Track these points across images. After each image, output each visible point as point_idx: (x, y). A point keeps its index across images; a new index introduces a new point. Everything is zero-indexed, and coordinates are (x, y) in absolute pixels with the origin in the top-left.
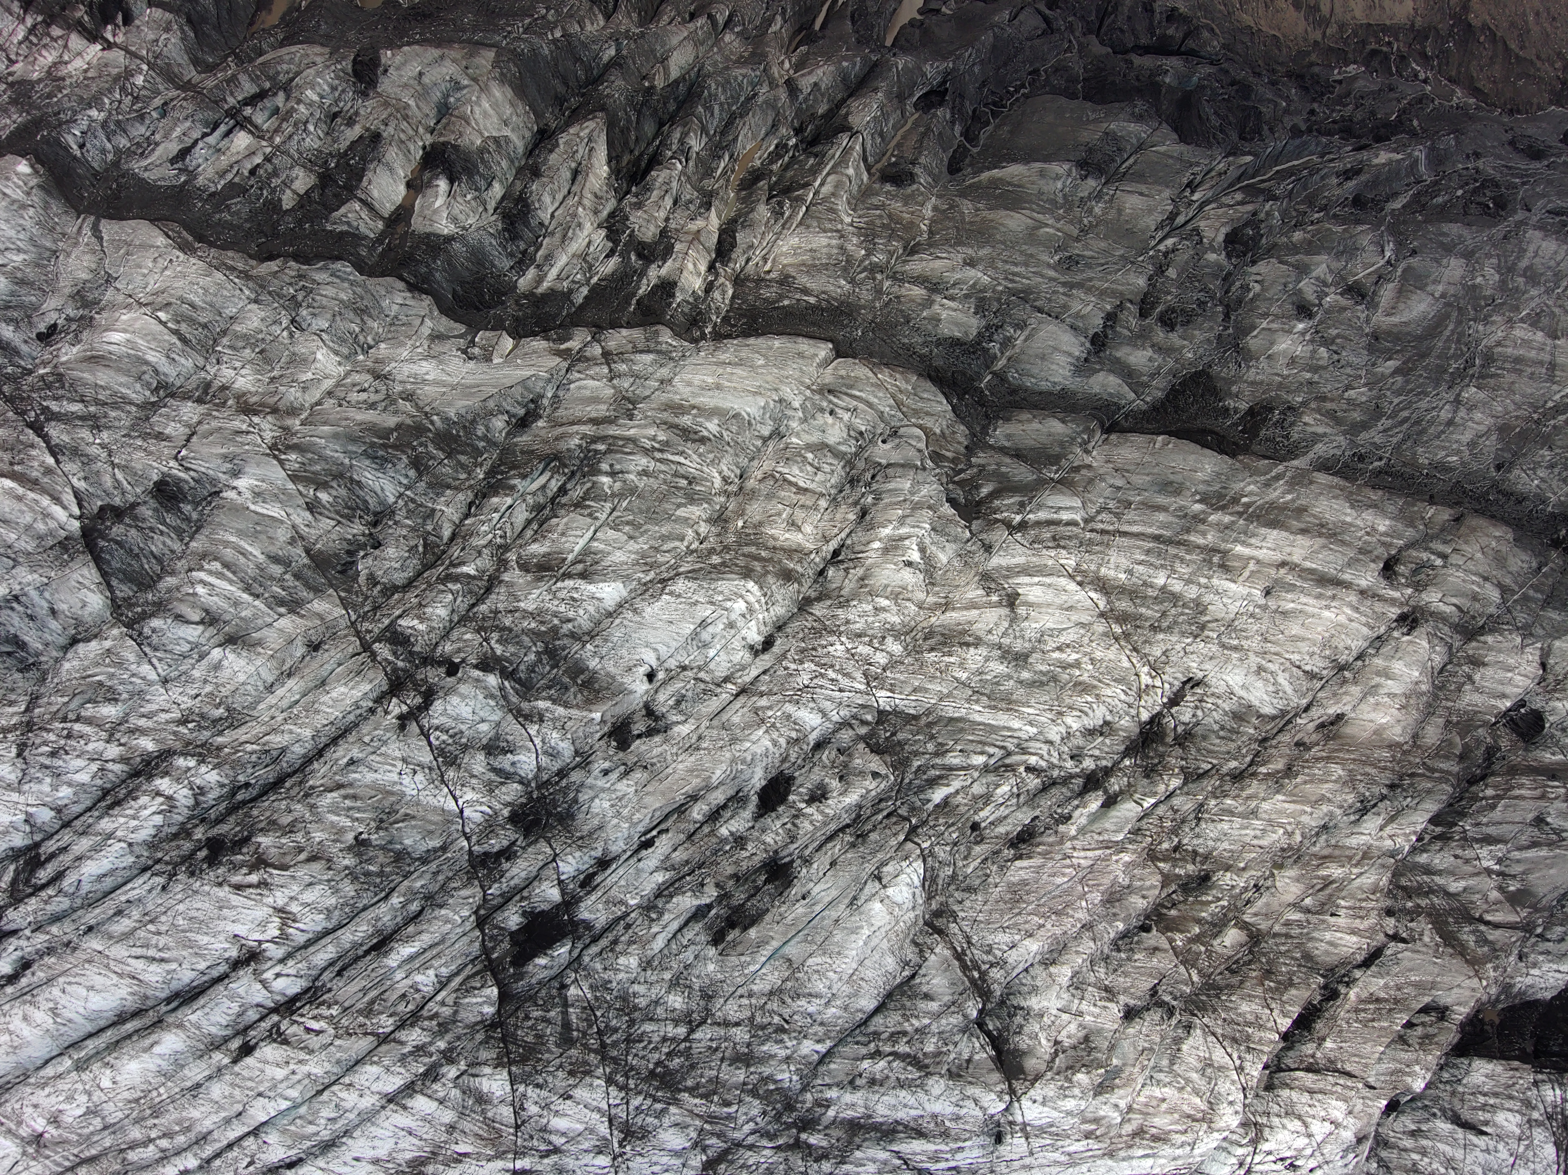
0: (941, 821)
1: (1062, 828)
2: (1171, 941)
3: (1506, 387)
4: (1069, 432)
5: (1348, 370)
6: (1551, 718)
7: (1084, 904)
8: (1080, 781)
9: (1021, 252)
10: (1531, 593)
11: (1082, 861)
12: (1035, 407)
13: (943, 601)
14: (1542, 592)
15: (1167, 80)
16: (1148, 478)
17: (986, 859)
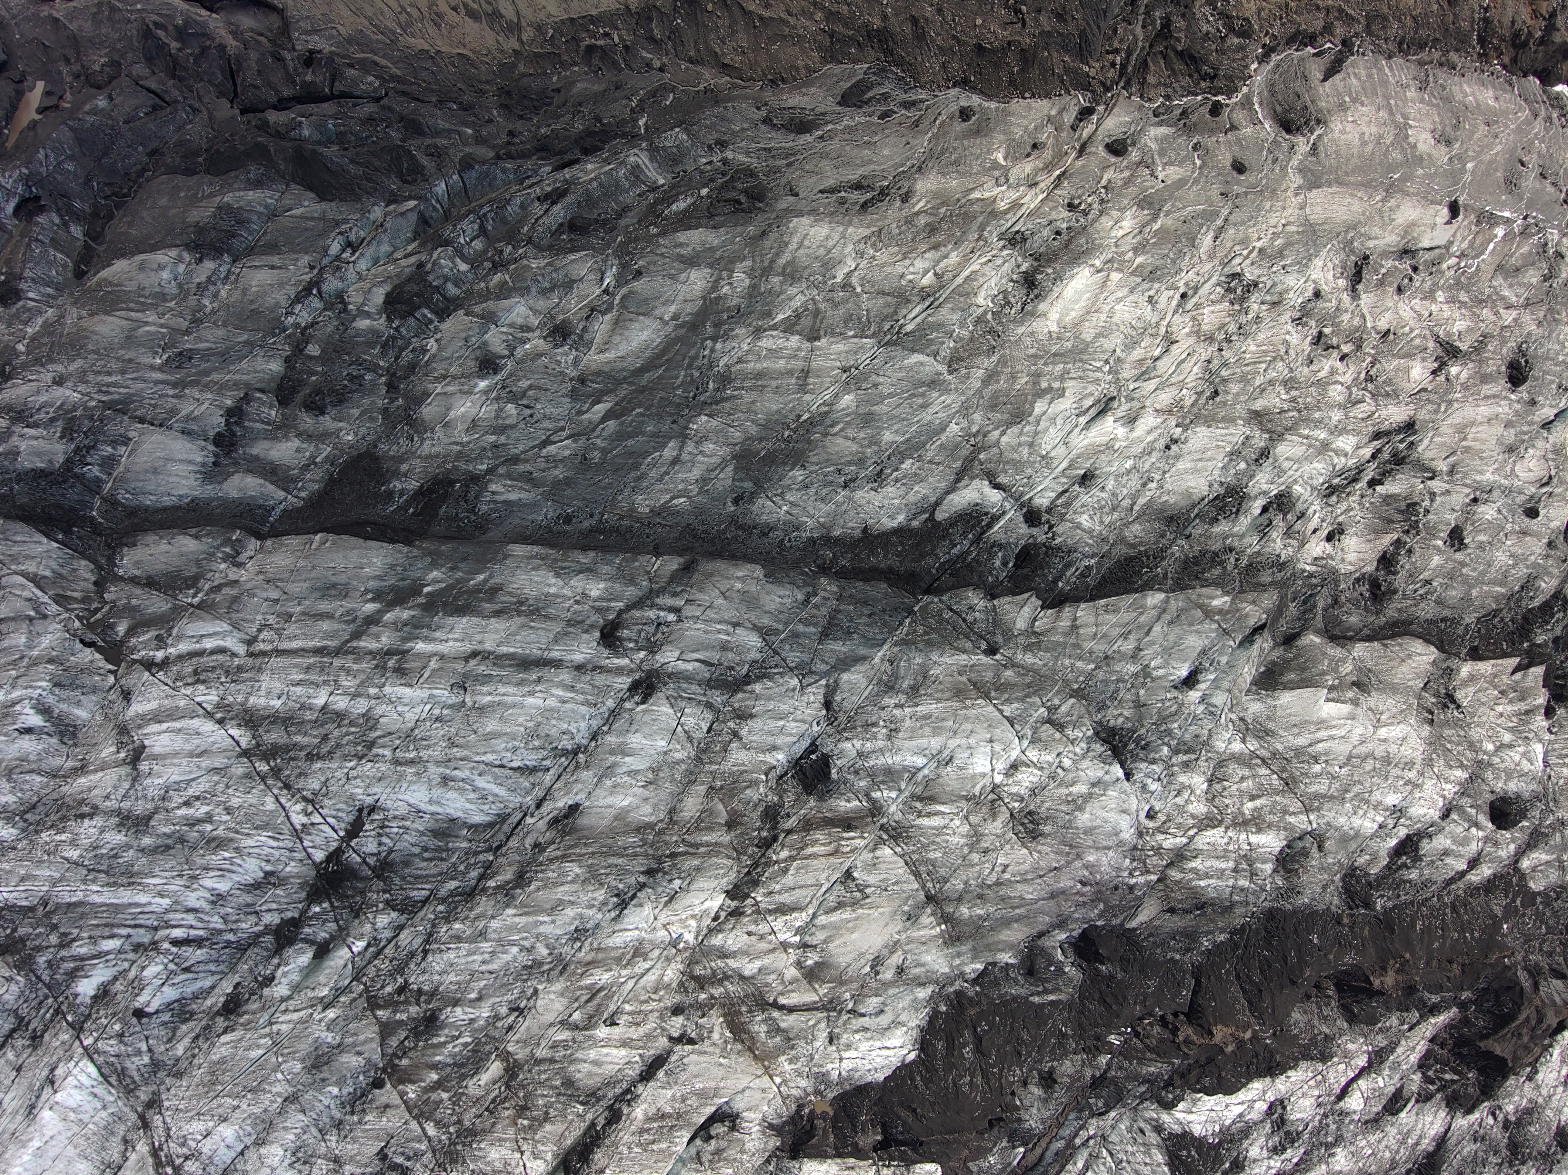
0: (102, 1012)
1: (266, 991)
2: (402, 1094)
3: (744, 408)
4: (204, 548)
5: (546, 424)
6: (838, 763)
7: (280, 1076)
8: (269, 938)
9: (118, 359)
10: (801, 628)
11: (284, 1027)
12: (162, 527)
13: (78, 764)
14: (815, 625)
15: (306, 133)
16: (306, 585)
17: (197, 1037)
